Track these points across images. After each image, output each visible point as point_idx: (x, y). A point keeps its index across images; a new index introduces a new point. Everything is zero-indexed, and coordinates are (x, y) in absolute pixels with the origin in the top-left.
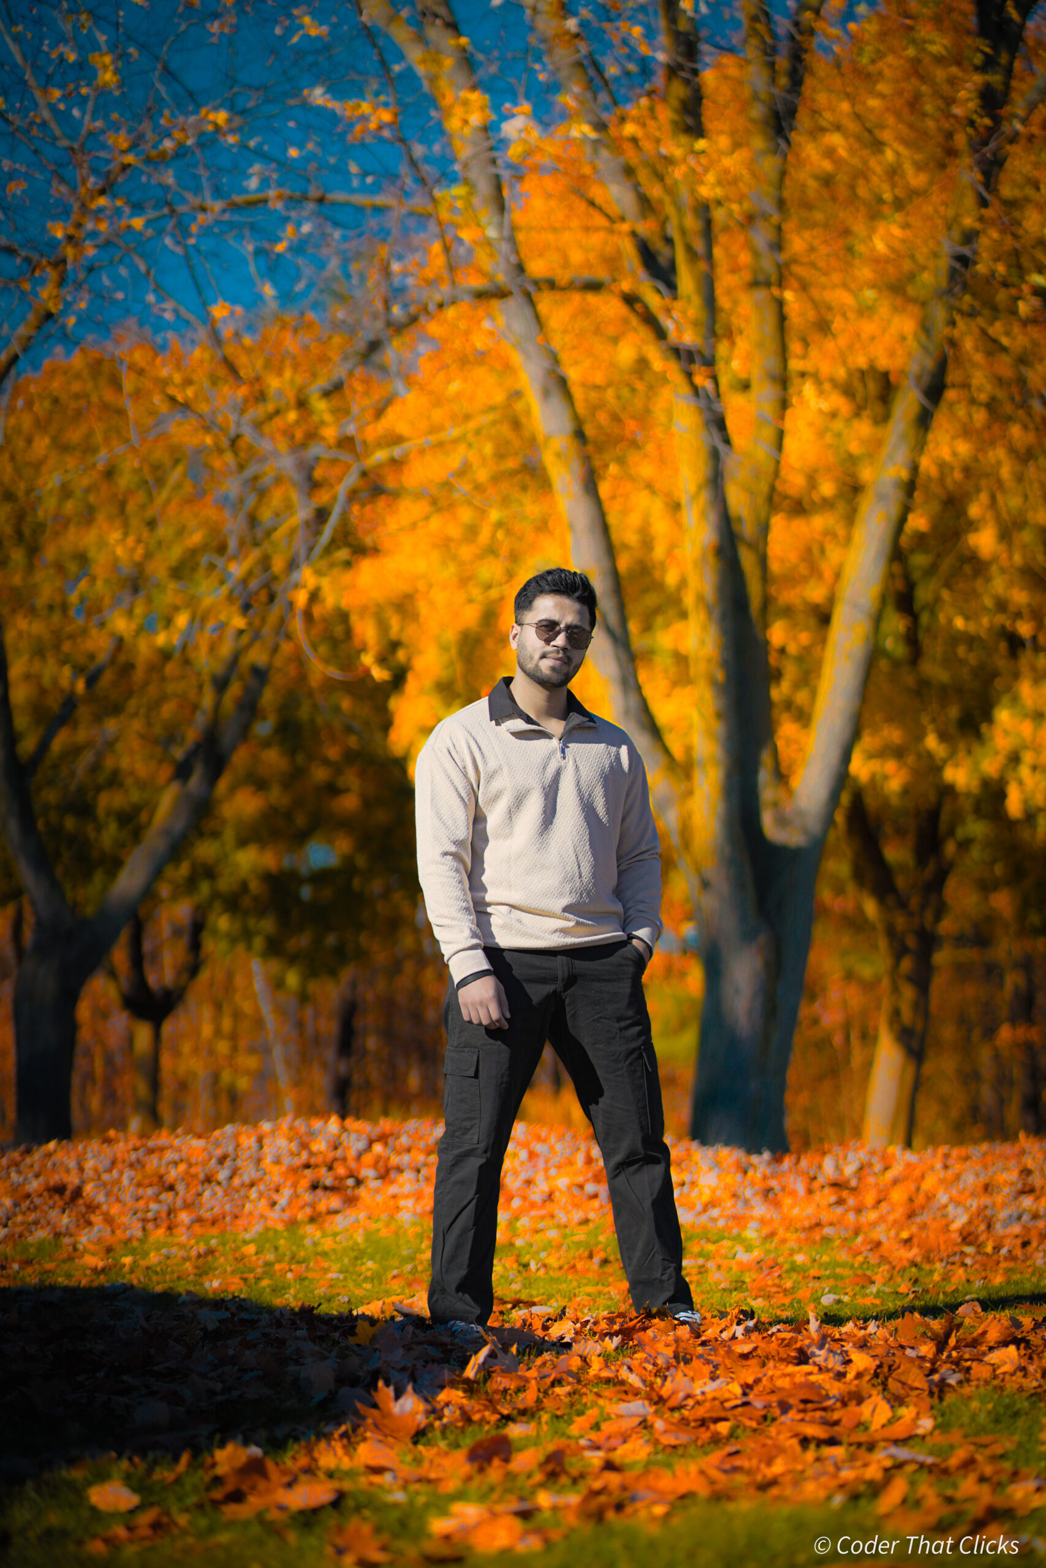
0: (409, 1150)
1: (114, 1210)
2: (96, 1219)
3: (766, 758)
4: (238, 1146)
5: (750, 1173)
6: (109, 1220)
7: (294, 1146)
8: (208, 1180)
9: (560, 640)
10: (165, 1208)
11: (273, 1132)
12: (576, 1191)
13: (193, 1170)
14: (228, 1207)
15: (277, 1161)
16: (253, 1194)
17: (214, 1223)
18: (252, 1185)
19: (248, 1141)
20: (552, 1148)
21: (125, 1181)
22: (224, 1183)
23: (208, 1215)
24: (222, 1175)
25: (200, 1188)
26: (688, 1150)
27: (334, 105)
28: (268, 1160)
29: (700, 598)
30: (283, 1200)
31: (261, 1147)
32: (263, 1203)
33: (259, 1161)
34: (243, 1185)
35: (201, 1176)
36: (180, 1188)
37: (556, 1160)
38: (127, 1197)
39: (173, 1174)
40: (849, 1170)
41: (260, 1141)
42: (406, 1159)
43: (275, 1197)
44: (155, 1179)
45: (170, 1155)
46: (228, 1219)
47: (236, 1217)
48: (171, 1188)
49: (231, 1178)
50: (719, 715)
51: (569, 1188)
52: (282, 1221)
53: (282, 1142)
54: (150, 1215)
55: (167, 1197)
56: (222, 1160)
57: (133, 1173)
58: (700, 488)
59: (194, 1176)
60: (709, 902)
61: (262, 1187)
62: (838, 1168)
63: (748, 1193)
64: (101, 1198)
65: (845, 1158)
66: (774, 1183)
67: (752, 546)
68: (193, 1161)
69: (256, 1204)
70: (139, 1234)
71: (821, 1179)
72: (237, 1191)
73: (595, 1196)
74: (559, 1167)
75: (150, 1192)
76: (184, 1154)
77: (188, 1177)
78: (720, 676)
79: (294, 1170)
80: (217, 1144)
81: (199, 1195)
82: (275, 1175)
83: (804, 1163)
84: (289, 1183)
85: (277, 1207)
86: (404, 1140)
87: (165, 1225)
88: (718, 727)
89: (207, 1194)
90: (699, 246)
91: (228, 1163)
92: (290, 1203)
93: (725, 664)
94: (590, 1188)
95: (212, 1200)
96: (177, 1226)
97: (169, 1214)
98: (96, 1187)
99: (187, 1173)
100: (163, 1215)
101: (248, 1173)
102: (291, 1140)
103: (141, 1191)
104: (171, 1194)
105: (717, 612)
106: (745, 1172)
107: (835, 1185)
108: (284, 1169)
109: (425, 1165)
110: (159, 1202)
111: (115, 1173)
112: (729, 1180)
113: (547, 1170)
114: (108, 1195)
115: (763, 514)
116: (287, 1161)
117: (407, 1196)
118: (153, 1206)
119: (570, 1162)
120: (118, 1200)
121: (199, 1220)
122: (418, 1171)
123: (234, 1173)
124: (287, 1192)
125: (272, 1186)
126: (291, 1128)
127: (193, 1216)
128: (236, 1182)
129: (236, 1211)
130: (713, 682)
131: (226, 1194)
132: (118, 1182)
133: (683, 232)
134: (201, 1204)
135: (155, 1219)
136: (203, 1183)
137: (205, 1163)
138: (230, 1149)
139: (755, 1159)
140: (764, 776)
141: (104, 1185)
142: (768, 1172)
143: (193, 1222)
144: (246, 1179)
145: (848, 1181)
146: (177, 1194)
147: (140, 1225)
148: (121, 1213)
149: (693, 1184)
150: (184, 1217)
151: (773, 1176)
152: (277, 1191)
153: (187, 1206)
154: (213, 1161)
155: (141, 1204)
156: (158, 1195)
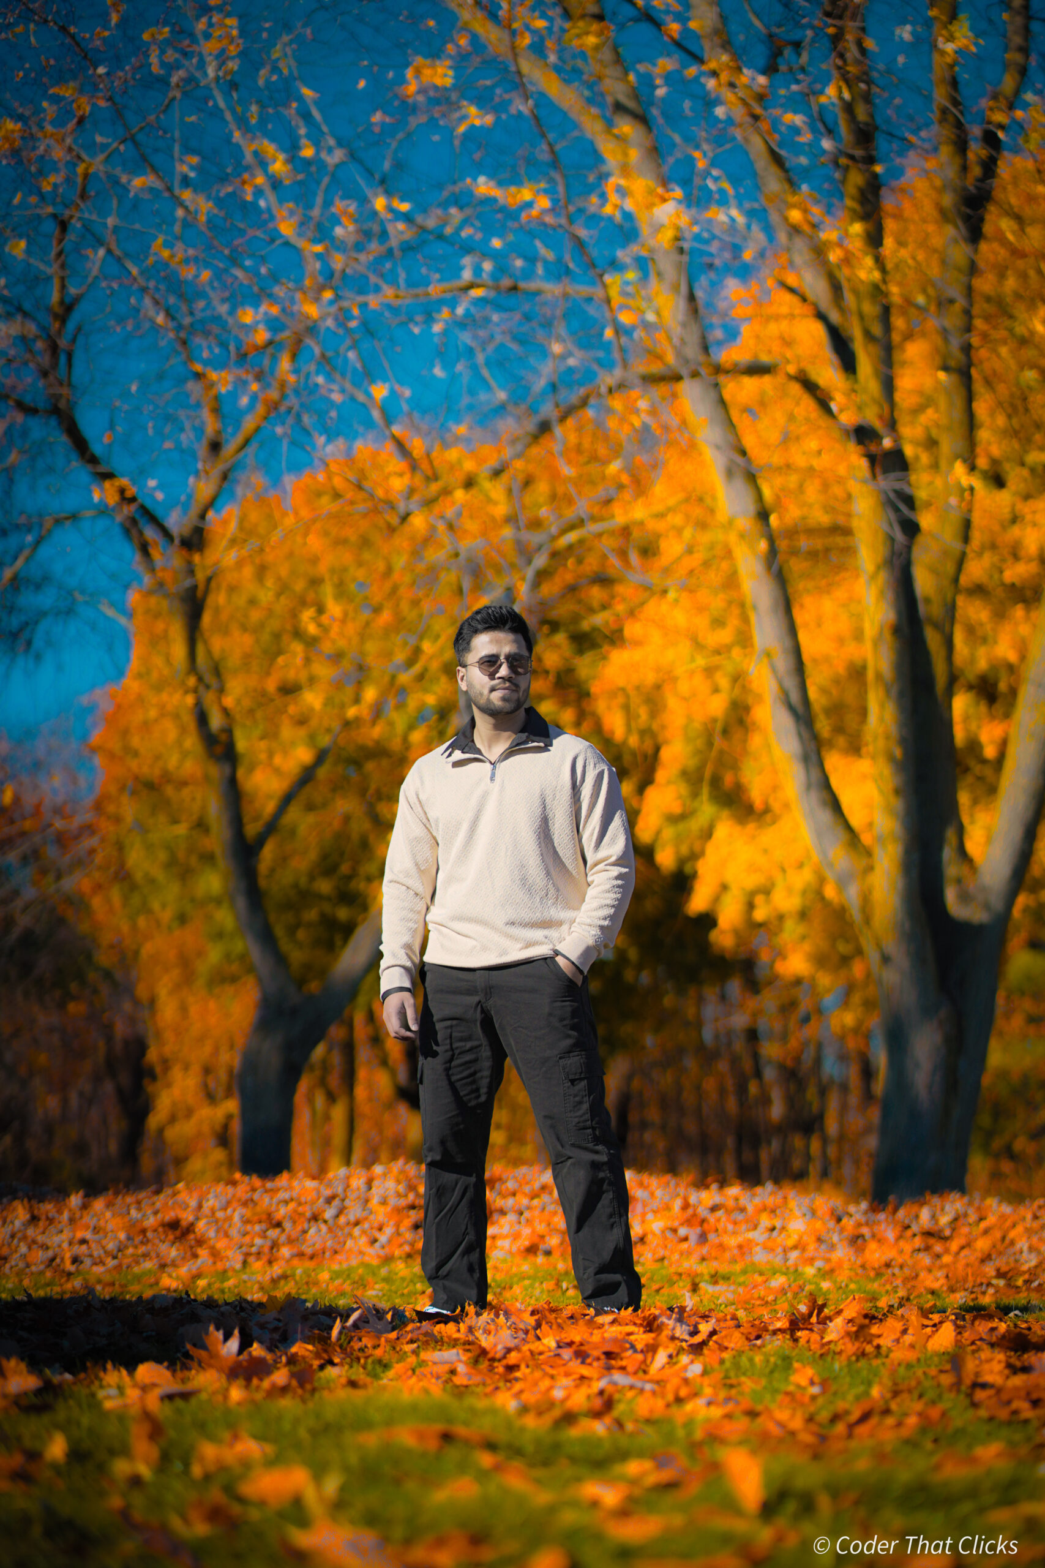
0: (514, 1194)
1: (220, 1245)
2: (203, 1253)
3: (950, 834)
4: (348, 1186)
5: (844, 1221)
6: (215, 1254)
7: (401, 1188)
8: (315, 1218)
9: (504, 671)
10: (269, 1243)
11: (385, 1175)
12: (669, 1234)
13: (300, 1209)
14: (329, 1244)
15: (384, 1202)
16: (356, 1231)
17: (312, 1257)
18: (357, 1223)
19: (358, 1182)
20: (652, 1194)
21: (236, 1218)
22: (331, 1222)
23: (309, 1251)
24: (329, 1214)
25: (306, 1226)
26: (785, 1198)
27: (497, 193)
28: (375, 1201)
29: (879, 676)
30: (383, 1238)
31: (370, 1188)
32: (363, 1241)
33: (367, 1201)
34: (348, 1223)
35: (308, 1214)
36: (287, 1225)
37: (655, 1204)
38: (234, 1232)
39: (282, 1212)
40: (944, 1220)
41: (369, 1184)
42: (510, 1202)
43: (377, 1234)
44: (264, 1217)
45: (283, 1195)
46: (327, 1254)
47: (336, 1252)
48: (279, 1225)
49: (337, 1216)
50: (897, 792)
51: (663, 1232)
52: (379, 1256)
53: (390, 1184)
54: (254, 1250)
55: (273, 1233)
56: (329, 1200)
57: (244, 1211)
58: (878, 568)
59: (301, 1215)
60: (891, 977)
61: (366, 1225)
62: (933, 1217)
63: (835, 1238)
64: (212, 1234)
65: (942, 1209)
66: (865, 1231)
67: (937, 626)
68: (303, 1200)
69: (358, 1241)
70: (238, 1266)
71: (915, 1228)
72: (342, 1229)
73: (686, 1239)
74: (655, 1212)
75: (257, 1228)
76: (294, 1194)
77: (295, 1218)
78: (898, 752)
79: (398, 1210)
80: (329, 1185)
81: (305, 1232)
82: (381, 1214)
83: (901, 1213)
84: (392, 1223)
85: (377, 1245)
86: (510, 1185)
87: (265, 1258)
88: (898, 804)
89: (312, 1231)
90: (877, 330)
91: (336, 1202)
92: (390, 1241)
93: (903, 741)
94: (683, 1231)
95: (316, 1236)
96: (276, 1259)
97: (272, 1248)
98: (208, 1223)
99: (295, 1211)
100: (266, 1250)
101: (354, 1212)
102: (398, 1182)
103: (249, 1227)
104: (278, 1230)
105: (894, 691)
106: (839, 1220)
107: (928, 1234)
108: (389, 1209)
109: (528, 1208)
110: (265, 1237)
111: (229, 1211)
112: (819, 1225)
113: (644, 1214)
114: (218, 1231)
115: (949, 596)
116: (393, 1201)
117: (505, 1237)
118: (258, 1241)
119: (668, 1208)
120: (227, 1235)
121: (301, 1255)
122: (521, 1213)
123: (341, 1212)
124: (389, 1231)
125: (376, 1225)
126: (402, 1171)
127: (295, 1251)
128: (342, 1220)
129: (337, 1247)
130: (891, 758)
131: (330, 1230)
132: (229, 1219)
133: (861, 317)
134: (305, 1241)
135: (259, 1253)
136: (309, 1221)
137: (313, 1202)
138: (340, 1190)
139: (852, 1209)
140: (948, 853)
141: (217, 1221)
142: (863, 1220)
143: (293, 1256)
144: (352, 1218)
145: (941, 1231)
146: (283, 1230)
147: (241, 1258)
148: (228, 1247)
149: (783, 1228)
150: (285, 1252)
151: (867, 1224)
152: (380, 1229)
153: (291, 1241)
154: (321, 1200)
155: (247, 1239)
156: (265, 1232)
